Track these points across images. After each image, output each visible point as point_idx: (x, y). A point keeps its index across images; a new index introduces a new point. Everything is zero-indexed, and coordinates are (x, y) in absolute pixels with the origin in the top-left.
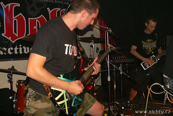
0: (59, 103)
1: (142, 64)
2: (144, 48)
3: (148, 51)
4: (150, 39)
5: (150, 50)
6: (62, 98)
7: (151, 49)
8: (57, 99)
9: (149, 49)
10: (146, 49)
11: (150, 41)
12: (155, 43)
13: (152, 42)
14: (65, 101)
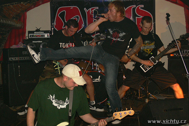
0: (55, 69)
1: (141, 66)
2: (143, 51)
3: (147, 53)
4: (147, 40)
5: (149, 52)
6: (57, 67)
7: (150, 50)
8: (54, 67)
9: (147, 51)
10: (144, 52)
11: (148, 43)
12: (153, 44)
13: (150, 43)
14: (59, 68)
